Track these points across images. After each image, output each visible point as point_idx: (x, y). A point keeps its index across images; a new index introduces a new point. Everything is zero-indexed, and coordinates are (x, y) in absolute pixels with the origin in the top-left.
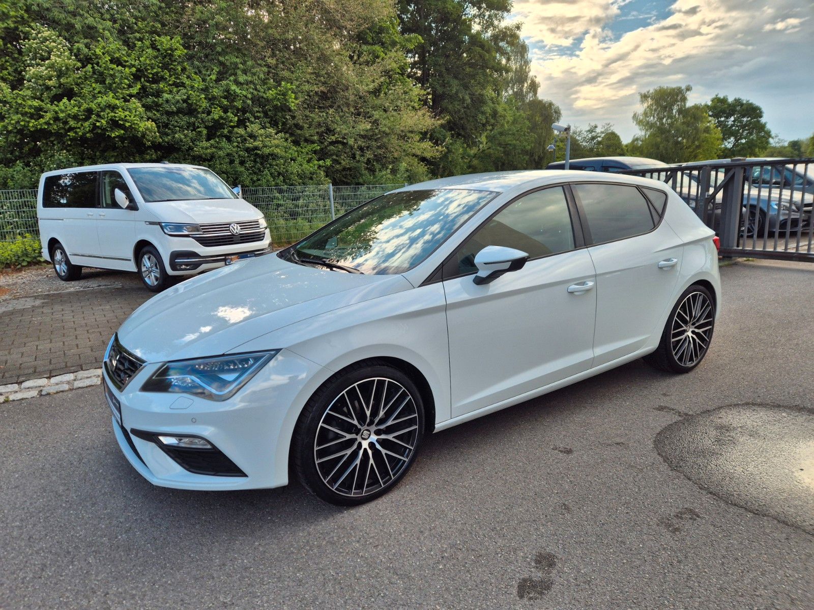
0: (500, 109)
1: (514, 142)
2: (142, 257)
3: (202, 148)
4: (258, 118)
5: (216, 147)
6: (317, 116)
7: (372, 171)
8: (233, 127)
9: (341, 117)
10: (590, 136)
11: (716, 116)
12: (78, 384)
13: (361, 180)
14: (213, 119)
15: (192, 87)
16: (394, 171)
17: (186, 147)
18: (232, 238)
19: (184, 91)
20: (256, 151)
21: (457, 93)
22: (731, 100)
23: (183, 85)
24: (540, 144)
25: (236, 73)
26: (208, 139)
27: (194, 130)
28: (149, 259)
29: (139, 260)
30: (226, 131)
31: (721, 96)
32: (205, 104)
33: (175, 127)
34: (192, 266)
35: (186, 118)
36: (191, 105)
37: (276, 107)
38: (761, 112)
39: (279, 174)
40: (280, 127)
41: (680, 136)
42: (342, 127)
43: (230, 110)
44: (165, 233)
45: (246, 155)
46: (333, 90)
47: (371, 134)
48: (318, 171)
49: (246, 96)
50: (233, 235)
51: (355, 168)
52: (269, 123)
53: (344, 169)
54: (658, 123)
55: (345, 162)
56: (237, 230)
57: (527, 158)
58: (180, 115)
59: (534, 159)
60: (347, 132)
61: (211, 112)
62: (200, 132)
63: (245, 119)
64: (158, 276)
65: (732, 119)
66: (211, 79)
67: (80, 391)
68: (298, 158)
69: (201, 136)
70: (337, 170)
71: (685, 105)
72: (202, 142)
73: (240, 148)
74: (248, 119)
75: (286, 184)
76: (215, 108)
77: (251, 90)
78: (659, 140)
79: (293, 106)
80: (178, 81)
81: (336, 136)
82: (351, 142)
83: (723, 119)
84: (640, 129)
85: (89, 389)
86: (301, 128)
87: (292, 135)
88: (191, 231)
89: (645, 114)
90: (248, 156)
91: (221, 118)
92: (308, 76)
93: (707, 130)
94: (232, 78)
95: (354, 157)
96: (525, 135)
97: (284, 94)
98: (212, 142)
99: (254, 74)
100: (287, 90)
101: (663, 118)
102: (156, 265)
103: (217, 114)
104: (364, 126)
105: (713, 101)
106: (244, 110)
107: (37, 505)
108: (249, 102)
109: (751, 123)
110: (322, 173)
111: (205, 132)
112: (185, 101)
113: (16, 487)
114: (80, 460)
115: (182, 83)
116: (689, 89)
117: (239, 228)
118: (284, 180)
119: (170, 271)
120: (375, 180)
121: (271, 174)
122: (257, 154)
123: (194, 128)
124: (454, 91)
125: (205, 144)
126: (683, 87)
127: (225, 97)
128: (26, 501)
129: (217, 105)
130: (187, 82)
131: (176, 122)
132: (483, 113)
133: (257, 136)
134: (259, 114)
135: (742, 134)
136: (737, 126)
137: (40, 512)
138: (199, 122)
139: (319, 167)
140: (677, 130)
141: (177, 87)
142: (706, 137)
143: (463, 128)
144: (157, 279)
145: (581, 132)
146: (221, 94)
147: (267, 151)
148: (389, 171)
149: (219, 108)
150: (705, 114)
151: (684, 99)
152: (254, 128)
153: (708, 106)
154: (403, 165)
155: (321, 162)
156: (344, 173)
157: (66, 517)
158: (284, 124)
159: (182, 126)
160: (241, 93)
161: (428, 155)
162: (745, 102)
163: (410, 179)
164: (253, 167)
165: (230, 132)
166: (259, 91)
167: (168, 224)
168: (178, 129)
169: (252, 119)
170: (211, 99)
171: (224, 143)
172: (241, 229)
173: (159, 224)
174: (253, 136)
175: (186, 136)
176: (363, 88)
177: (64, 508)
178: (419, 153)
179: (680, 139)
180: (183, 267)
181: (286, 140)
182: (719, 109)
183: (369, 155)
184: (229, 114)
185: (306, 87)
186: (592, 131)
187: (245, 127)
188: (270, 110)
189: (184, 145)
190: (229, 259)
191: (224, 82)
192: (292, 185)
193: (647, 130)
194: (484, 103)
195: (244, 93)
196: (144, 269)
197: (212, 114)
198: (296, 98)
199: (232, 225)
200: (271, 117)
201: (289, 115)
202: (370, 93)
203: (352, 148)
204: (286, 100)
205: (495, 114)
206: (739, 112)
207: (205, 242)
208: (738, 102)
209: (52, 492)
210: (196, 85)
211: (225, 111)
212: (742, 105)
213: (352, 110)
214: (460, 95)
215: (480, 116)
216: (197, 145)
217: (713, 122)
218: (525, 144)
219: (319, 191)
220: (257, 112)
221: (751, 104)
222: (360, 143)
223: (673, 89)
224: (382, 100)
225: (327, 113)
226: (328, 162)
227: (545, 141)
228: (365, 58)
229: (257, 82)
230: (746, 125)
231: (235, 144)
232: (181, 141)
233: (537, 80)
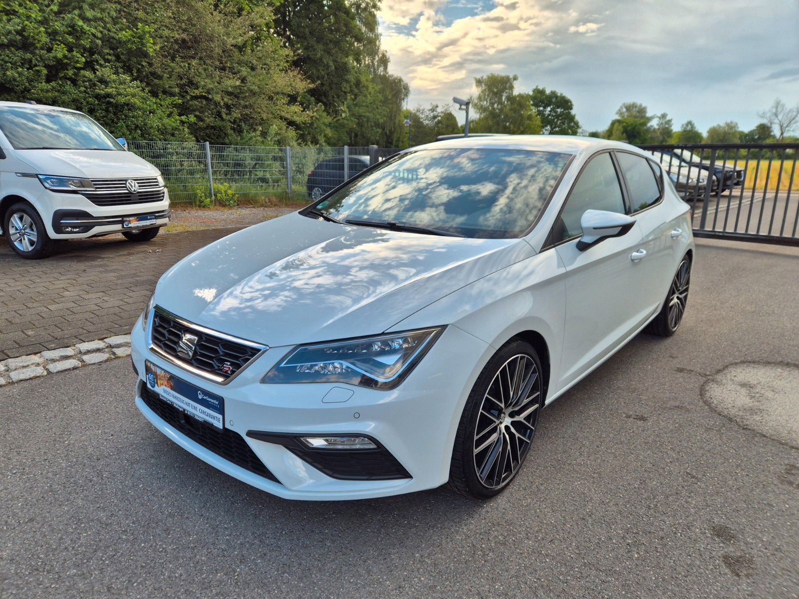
0: (363, 79)
1: (368, 114)
2: (11, 215)
3: (42, 90)
4: (108, 61)
5: (58, 91)
6: (179, 66)
7: (240, 131)
8: (79, 69)
9: (205, 70)
10: (432, 115)
11: (536, 105)
12: (15, 376)
13: (227, 141)
14: (55, 57)
15: (28, 18)
16: (264, 134)
17: (21, 88)
18: (129, 197)
19: (17, 20)
20: (108, 99)
21: (321, 59)
22: (548, 92)
23: (15, 13)
24: (391, 118)
25: (82, 7)
26: (48, 81)
27: (30, 68)
28: (21, 219)
29: (6, 221)
30: (70, 73)
31: (541, 88)
32: (45, 39)
33: (6, 62)
34: (81, 228)
35: (20, 53)
36: (27, 38)
37: (130, 51)
38: (572, 105)
39: (137, 127)
40: (135, 74)
41: (509, 121)
42: (206, 81)
43: (74, 49)
44: (46, 188)
45: (97, 102)
46: (196, 41)
47: (238, 91)
48: (181, 128)
49: (94, 35)
50: (130, 193)
51: (220, 127)
52: (122, 68)
53: (208, 127)
54: (490, 108)
55: (209, 120)
56: (135, 187)
57: (380, 131)
58: (13, 49)
59: (386, 133)
60: (211, 86)
61: (52, 49)
62: (38, 71)
63: (92, 62)
64: (35, 239)
65: (549, 109)
66: (52, 10)
67: (26, 384)
68: (158, 111)
69: (40, 76)
70: (200, 128)
71: (512, 93)
72: (41, 83)
73: (89, 94)
74: (97, 61)
75: (145, 139)
76: (58, 45)
77: (101, 29)
78: (490, 122)
79: (151, 52)
80: (8, 8)
81: (200, 90)
82: (218, 98)
83: (541, 108)
84: (476, 113)
85: (36, 381)
86: (160, 78)
87: (148, 84)
88: (79, 187)
89: (480, 98)
90: (98, 104)
91: (65, 57)
92: (167, 20)
93: (530, 118)
94: (77, 12)
95: (219, 114)
96: (377, 108)
97: (141, 38)
98: (53, 84)
99: (103, 10)
100: (144, 33)
101: (494, 104)
102: (31, 227)
103: (60, 51)
104: (231, 83)
105: (534, 91)
106: (91, 51)
107: (83, 540)
108: (99, 42)
109: (563, 114)
110: (186, 130)
111: (45, 72)
112: (19, 33)
113: (31, 520)
114: (99, 474)
115: (14, 11)
116: (515, 78)
117: (137, 185)
118: (142, 135)
119: (52, 234)
120: (243, 141)
121: (127, 127)
122: (109, 103)
123: (30, 65)
124: (319, 56)
125: (44, 86)
126: (511, 77)
127: (70, 33)
128: (61, 538)
129: (59, 41)
130: (21, 11)
131: (8, 56)
132: (347, 81)
133: (110, 82)
134: (110, 57)
135: (556, 123)
136: (553, 116)
137: (96, 551)
138: (37, 59)
139: (183, 122)
140: (506, 116)
141: (7, 15)
142: (529, 124)
143: (326, 96)
144: (32, 243)
145: (423, 110)
146: (63, 29)
147: (122, 100)
148: (258, 133)
149: (63, 46)
150: (528, 103)
151: (512, 88)
152: (106, 72)
153: (530, 96)
154: (274, 128)
155: (183, 118)
156: (207, 131)
157: (140, 553)
158: (139, 71)
159: (16, 62)
160: (89, 30)
161: (297, 119)
162: (559, 94)
163: (280, 143)
164: (104, 116)
165: (75, 74)
166: (109, 31)
167: (49, 177)
168: (10, 65)
169: (103, 62)
170: (53, 34)
171: (68, 87)
172: (139, 186)
173: (37, 176)
174: (102, 81)
175: (20, 74)
176: (230, 41)
177: (127, 540)
178: (288, 116)
179: (508, 124)
180: (69, 229)
181: (143, 90)
182: (539, 99)
183: (236, 114)
184: (74, 53)
185: (166, 32)
186: (434, 111)
187: (94, 71)
188: (123, 54)
189: (18, 86)
190: (127, 221)
191: (69, 16)
192: (152, 140)
193: (481, 113)
194: (347, 71)
195: (93, 31)
196: (12, 231)
197: (53, 51)
198: (154, 44)
199: (129, 181)
200: (124, 62)
201: (145, 62)
202: (235, 46)
203: (217, 104)
204: (143, 44)
205: (358, 83)
206: (555, 103)
207: (99, 200)
208: (554, 94)
209: (92, 520)
210: (33, 16)
211: (70, 50)
212: (557, 97)
213: (218, 63)
214: (325, 61)
215: (344, 84)
216: (34, 87)
217: (534, 110)
218: (378, 117)
219: (183, 148)
220: (108, 54)
221: (564, 97)
222: (226, 100)
223: (503, 78)
224: (248, 56)
225: (189, 64)
226: (192, 119)
227: (395, 116)
228: (231, 8)
229: (107, 20)
230: (560, 115)
231: (82, 89)
232: (15, 80)
233: (388, 55)
